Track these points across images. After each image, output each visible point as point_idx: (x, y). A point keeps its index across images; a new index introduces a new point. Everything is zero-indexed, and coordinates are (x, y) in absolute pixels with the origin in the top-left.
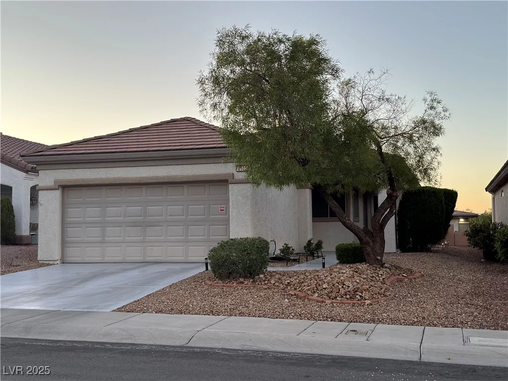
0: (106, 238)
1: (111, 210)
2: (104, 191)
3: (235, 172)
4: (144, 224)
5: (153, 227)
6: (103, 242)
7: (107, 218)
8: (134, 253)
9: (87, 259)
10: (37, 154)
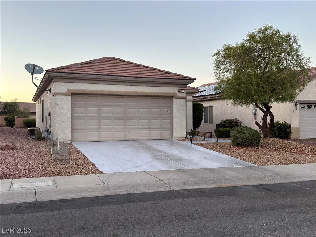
0: (101, 127)
1: (105, 110)
2: (99, 98)
3: (177, 92)
4: (125, 119)
5: (131, 120)
6: (99, 129)
7: (102, 115)
8: (120, 135)
9: (88, 139)
10: (56, 71)
